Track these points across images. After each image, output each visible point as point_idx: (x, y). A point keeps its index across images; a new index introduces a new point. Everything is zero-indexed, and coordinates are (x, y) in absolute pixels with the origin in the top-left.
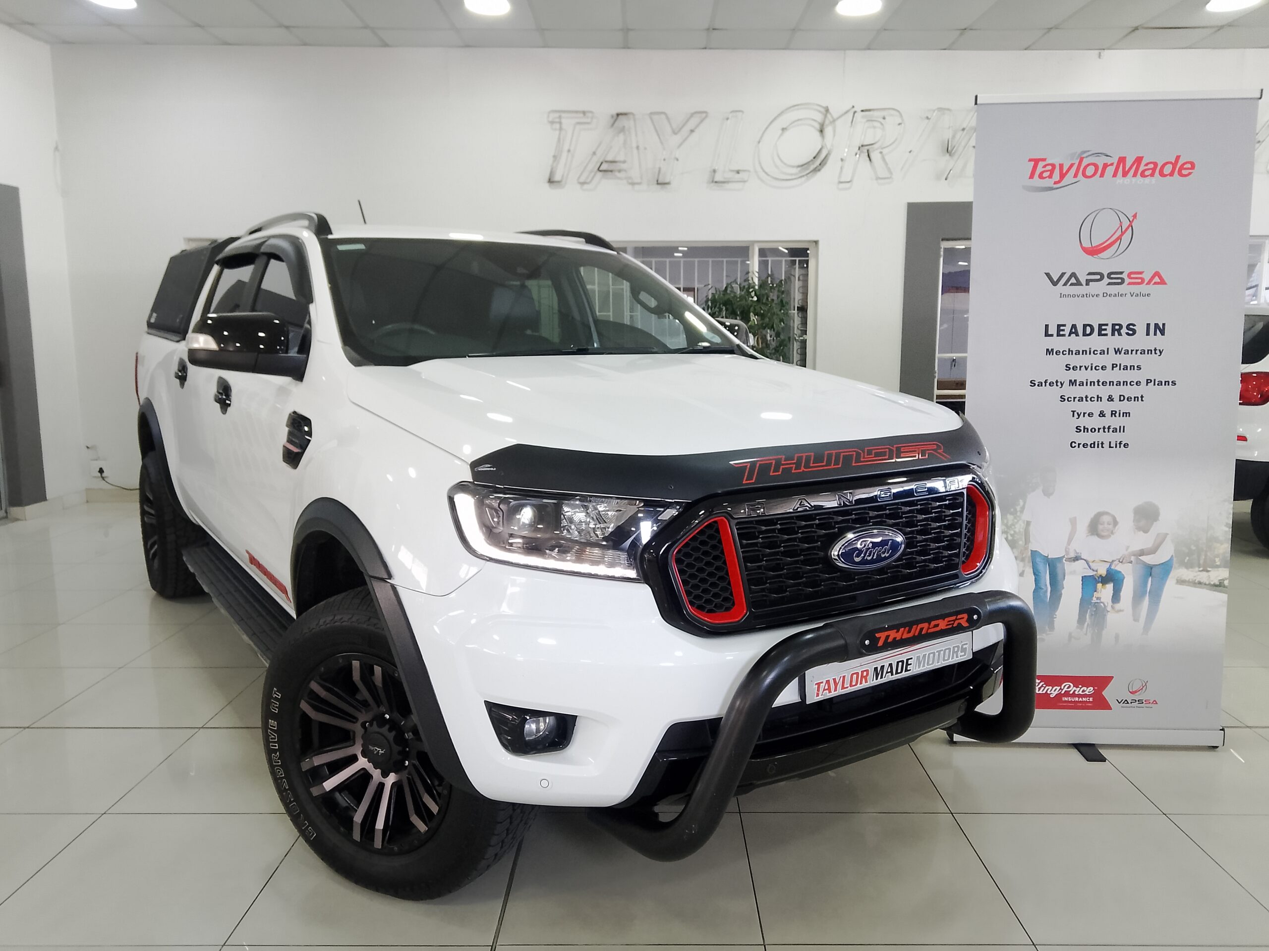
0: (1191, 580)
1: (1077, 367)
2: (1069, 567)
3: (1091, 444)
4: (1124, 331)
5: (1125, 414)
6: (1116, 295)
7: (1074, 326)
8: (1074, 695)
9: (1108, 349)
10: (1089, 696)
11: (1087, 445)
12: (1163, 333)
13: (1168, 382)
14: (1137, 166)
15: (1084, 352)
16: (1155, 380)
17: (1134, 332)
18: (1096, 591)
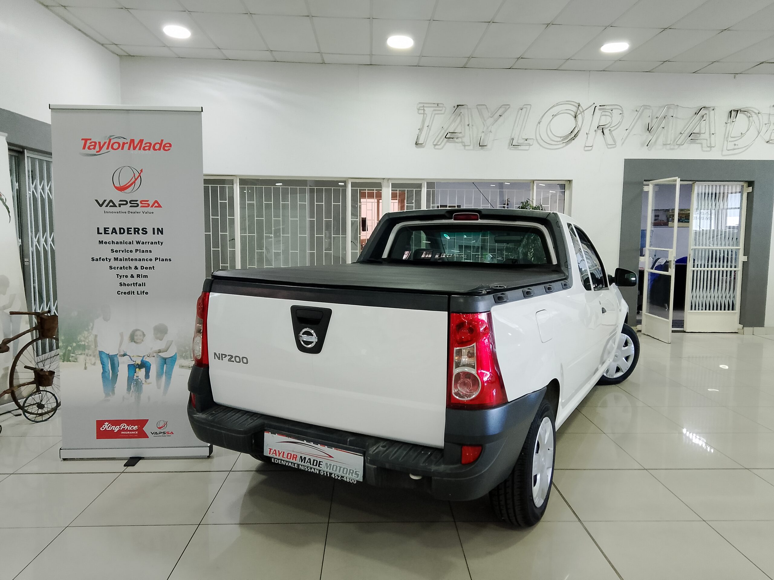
0: (187, 366)
1: (117, 251)
2: (121, 360)
3: (128, 292)
4: (141, 232)
5: (145, 276)
6: (135, 212)
7: (114, 229)
8: (127, 430)
9: (133, 241)
10: (136, 431)
11: (126, 293)
12: (162, 234)
13: (167, 259)
14: (140, 145)
15: (121, 243)
16: (160, 258)
17: (146, 232)
18: (135, 373)
